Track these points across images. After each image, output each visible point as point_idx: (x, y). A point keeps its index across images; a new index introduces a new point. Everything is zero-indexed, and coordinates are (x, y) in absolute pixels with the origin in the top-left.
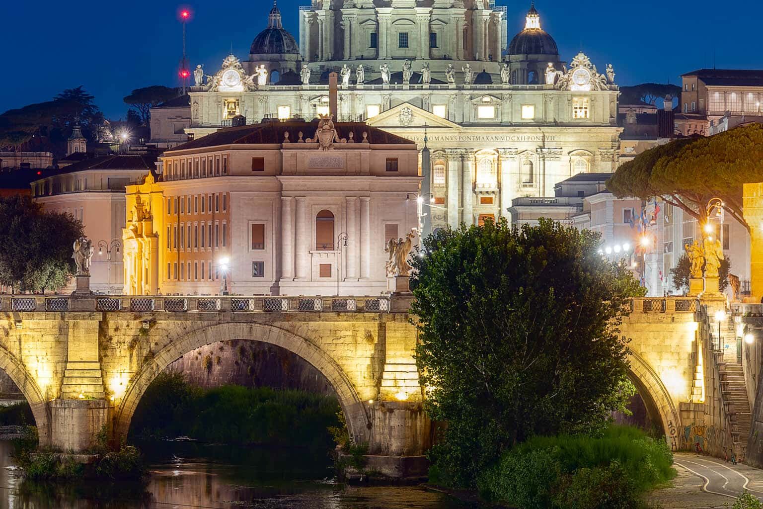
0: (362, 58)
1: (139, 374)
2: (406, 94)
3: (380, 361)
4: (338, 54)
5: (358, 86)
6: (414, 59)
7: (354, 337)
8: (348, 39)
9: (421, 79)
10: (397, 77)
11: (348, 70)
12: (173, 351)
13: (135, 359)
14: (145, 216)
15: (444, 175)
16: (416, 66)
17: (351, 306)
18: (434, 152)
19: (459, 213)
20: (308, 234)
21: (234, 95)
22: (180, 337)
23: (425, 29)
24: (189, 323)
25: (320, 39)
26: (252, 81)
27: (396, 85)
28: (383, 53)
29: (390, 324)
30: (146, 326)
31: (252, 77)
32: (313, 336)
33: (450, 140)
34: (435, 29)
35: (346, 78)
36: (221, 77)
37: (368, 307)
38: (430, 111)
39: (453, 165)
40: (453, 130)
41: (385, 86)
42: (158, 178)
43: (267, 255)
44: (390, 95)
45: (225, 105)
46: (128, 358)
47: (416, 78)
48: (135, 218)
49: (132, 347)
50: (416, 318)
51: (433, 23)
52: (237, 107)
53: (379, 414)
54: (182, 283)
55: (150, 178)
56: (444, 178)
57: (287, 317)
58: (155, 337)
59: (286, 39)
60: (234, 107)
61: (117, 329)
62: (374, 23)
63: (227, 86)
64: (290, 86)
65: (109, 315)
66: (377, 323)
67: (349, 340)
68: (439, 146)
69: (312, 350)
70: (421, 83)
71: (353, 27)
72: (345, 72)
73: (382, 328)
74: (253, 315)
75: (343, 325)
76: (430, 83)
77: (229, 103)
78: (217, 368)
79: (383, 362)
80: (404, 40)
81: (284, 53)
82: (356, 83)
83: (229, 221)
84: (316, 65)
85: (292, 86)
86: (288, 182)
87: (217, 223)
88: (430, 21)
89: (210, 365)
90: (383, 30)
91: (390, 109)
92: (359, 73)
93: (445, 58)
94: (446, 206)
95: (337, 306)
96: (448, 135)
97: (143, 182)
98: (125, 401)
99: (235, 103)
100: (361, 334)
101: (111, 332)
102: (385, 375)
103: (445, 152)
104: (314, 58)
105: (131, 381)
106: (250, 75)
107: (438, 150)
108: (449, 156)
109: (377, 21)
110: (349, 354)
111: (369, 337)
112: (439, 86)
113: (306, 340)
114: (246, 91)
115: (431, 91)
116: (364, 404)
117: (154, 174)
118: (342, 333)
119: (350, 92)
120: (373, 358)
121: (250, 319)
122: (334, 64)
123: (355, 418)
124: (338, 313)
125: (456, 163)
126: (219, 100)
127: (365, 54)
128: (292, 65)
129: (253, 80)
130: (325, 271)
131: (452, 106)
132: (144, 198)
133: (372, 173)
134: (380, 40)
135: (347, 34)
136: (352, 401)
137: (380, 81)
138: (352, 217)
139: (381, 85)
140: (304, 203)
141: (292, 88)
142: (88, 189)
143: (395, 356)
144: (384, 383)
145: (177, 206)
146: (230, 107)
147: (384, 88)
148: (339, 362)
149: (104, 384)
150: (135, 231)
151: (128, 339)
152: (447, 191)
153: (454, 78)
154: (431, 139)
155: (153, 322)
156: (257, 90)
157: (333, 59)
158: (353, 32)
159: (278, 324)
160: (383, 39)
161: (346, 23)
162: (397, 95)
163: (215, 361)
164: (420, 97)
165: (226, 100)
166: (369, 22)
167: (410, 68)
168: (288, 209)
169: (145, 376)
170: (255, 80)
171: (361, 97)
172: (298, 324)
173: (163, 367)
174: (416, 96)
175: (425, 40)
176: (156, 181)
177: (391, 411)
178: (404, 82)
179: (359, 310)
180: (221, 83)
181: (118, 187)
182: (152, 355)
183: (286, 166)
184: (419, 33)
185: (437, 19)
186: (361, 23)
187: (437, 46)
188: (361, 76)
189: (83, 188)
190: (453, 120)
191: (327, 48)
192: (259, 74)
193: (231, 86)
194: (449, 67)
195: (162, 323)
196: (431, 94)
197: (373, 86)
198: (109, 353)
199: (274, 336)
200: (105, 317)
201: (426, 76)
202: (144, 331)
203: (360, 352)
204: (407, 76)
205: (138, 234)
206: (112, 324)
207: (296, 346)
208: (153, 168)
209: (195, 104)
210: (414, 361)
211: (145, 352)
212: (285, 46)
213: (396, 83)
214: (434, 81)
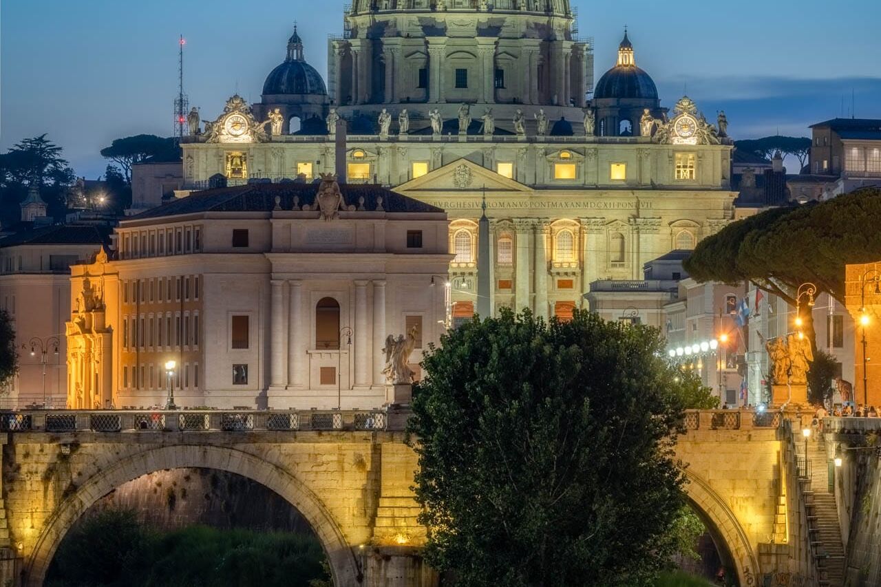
0: (408, 101)
1: (56, 513)
2: (463, 148)
3: (374, 492)
4: (377, 95)
5: (401, 137)
6: (475, 102)
7: (340, 462)
8: (390, 76)
9: (481, 129)
10: (451, 126)
11: (388, 117)
12: (101, 484)
13: (51, 494)
14: (96, 306)
15: (511, 250)
16: (476, 112)
17: (337, 422)
18: (498, 222)
19: (530, 300)
20: (305, 329)
21: (239, 147)
22: (111, 466)
23: (488, 64)
24: (123, 446)
25: (353, 76)
26: (262, 129)
27: (450, 136)
28: (435, 94)
29: (387, 447)
30: (66, 451)
31: (262, 125)
32: (286, 462)
33: (519, 207)
34: (502, 64)
35: (385, 126)
36: (224, 124)
37: (357, 423)
38: (494, 169)
39: (523, 239)
40: (522, 194)
41: (435, 137)
42: (113, 256)
43: (252, 356)
44: (442, 148)
45: (228, 161)
46: (41, 494)
47: (476, 127)
48: (82, 308)
49: (46, 479)
50: (415, 439)
51: (499, 56)
52: (244, 163)
53: (372, 562)
54: (142, 393)
55: (102, 256)
56: (511, 255)
57: (253, 437)
58: (79, 465)
59: (309, 76)
60: (239, 163)
61: (27, 455)
62: (424, 56)
63: (230, 136)
64: (313, 136)
65: (16, 437)
66: (369, 445)
67: (333, 466)
68: (504, 214)
69: (285, 480)
70: (482, 133)
71: (397, 60)
72: (384, 119)
73: (377, 450)
74: (208, 435)
75: (326, 447)
76: (494, 134)
77: (233, 157)
78: (181, 504)
79: (377, 495)
80: (461, 78)
81: (307, 93)
82: (398, 133)
83: (201, 312)
84: (349, 110)
85: (315, 137)
86: (279, 260)
87: (186, 314)
88: (496, 55)
89: (172, 499)
90: (435, 65)
91: (442, 166)
92: (402, 121)
93: (515, 101)
94: (514, 291)
95: (319, 423)
96: (516, 201)
97: (93, 261)
98: (37, 549)
99: (240, 157)
100: (349, 459)
101: (19, 459)
102: (380, 512)
103: (512, 222)
104: (345, 100)
105: (46, 523)
106: (261, 122)
107: (503, 220)
108: (518, 227)
109: (428, 54)
110: (334, 485)
111: (360, 463)
112: (505, 137)
113: (277, 467)
114: (256, 143)
115: (494, 144)
116: (353, 550)
117: (107, 250)
118: (325, 458)
119: (390, 144)
120: (364, 490)
121: (204, 441)
122: (372, 108)
123: (341, 567)
124: (320, 432)
125: (526, 236)
126: (221, 154)
127: (412, 96)
128: (316, 110)
129: (265, 128)
130: (328, 376)
131: (522, 163)
132: (94, 281)
133: (388, 250)
134: (431, 77)
135: (388, 71)
136: (337, 546)
137: (429, 130)
138: (363, 306)
139: (430, 136)
140: (299, 288)
141: (315, 139)
142: (22, 271)
143: (393, 488)
144: (379, 522)
145: (136, 292)
146: (234, 163)
147: (434, 140)
148: (321, 496)
149: (9, 527)
150: (82, 324)
151: (42, 468)
152: (515, 272)
153: (523, 127)
154: (495, 205)
155: (75, 446)
156: (270, 141)
157: (371, 102)
158: (397, 66)
159: (241, 446)
160: (436, 77)
161: (387, 55)
162: (451, 149)
163: (179, 495)
164: (481, 151)
165: (229, 154)
166: (418, 55)
167: (468, 114)
168: (279, 296)
169: (64, 517)
170: (268, 128)
171: (404, 151)
172: (266, 446)
173: (88, 505)
174: (476, 150)
175: (488, 79)
176: (109, 259)
177: (388, 558)
178: (460, 133)
179: (346, 428)
180: (223, 132)
181: (60, 267)
182: (73, 489)
183: (277, 241)
184: (481, 70)
185: (505, 52)
186: (407, 56)
187: (505, 86)
188: (405, 124)
189: (16, 268)
190: (523, 182)
191: (362, 86)
192: (273, 120)
193: (236, 136)
194: (517, 113)
195: (88, 447)
196: (494, 148)
197: (420, 137)
198: (17, 486)
199: (235, 462)
200: (10, 440)
201: (489, 125)
202: (63, 458)
203: (347, 483)
204: (464, 124)
205: (85, 328)
206: (20, 448)
207: (265, 476)
208: (107, 242)
209: (189, 159)
210: (413, 494)
211: (65, 485)
212: (308, 84)
213: (450, 133)
214: (498, 131)
